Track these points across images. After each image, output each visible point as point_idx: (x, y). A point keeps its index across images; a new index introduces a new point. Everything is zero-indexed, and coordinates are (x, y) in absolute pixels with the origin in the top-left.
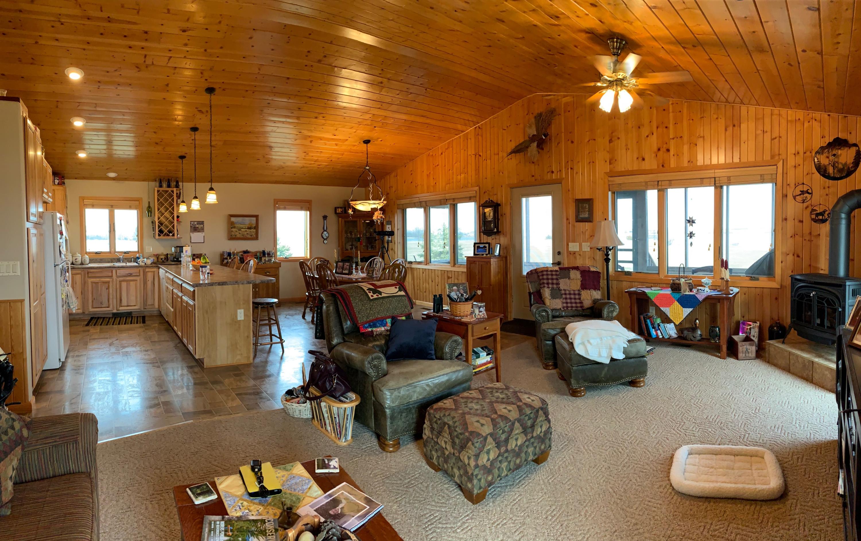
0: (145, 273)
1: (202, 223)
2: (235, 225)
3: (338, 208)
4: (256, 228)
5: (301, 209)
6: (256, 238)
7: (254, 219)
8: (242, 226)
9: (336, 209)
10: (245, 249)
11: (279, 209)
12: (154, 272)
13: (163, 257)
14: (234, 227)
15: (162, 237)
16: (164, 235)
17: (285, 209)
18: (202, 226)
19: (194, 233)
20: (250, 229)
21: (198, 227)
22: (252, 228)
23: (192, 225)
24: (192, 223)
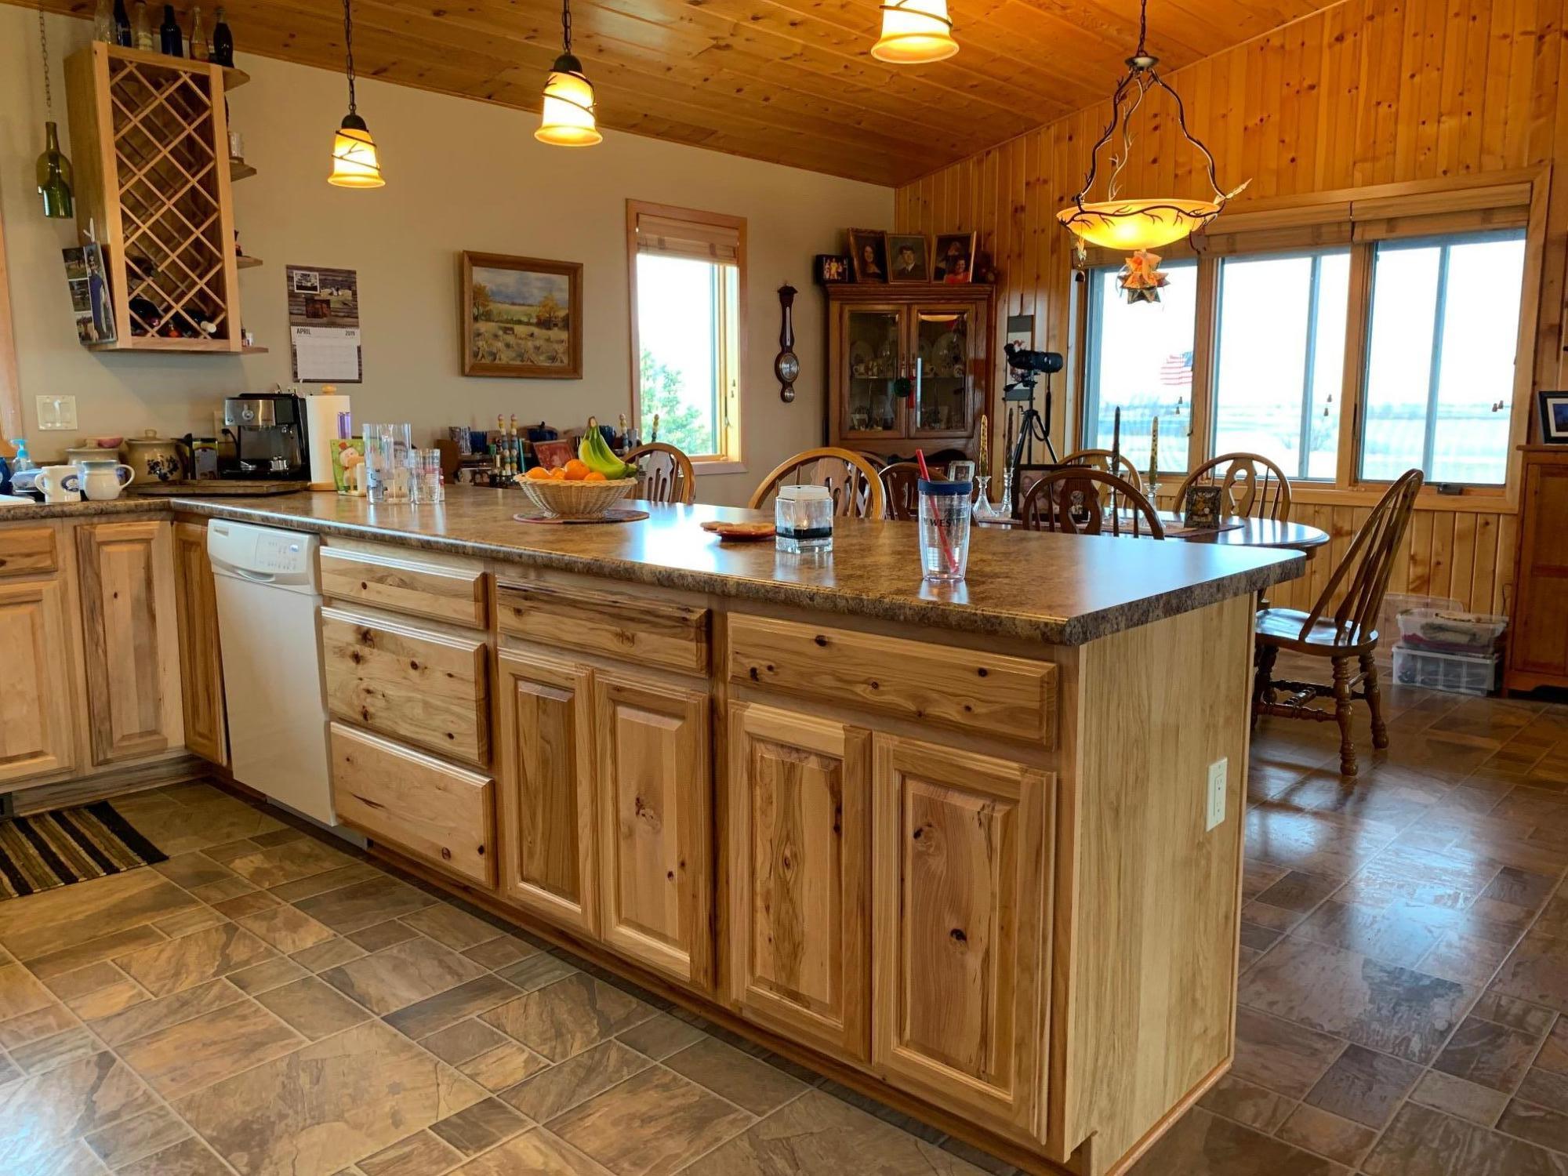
0: (87, 555)
1: (346, 280)
2: (492, 306)
3: (830, 258)
4: (572, 323)
5: (712, 254)
6: (573, 370)
7: (563, 281)
8: (517, 312)
9: (818, 263)
10: (532, 420)
11: (646, 247)
12: (148, 541)
13: (158, 455)
14: (488, 317)
15: (151, 340)
16: (164, 332)
17: (662, 248)
18: (346, 294)
19: (311, 329)
20: (549, 329)
21: (328, 302)
22: (556, 325)
23: (299, 288)
24: (297, 275)
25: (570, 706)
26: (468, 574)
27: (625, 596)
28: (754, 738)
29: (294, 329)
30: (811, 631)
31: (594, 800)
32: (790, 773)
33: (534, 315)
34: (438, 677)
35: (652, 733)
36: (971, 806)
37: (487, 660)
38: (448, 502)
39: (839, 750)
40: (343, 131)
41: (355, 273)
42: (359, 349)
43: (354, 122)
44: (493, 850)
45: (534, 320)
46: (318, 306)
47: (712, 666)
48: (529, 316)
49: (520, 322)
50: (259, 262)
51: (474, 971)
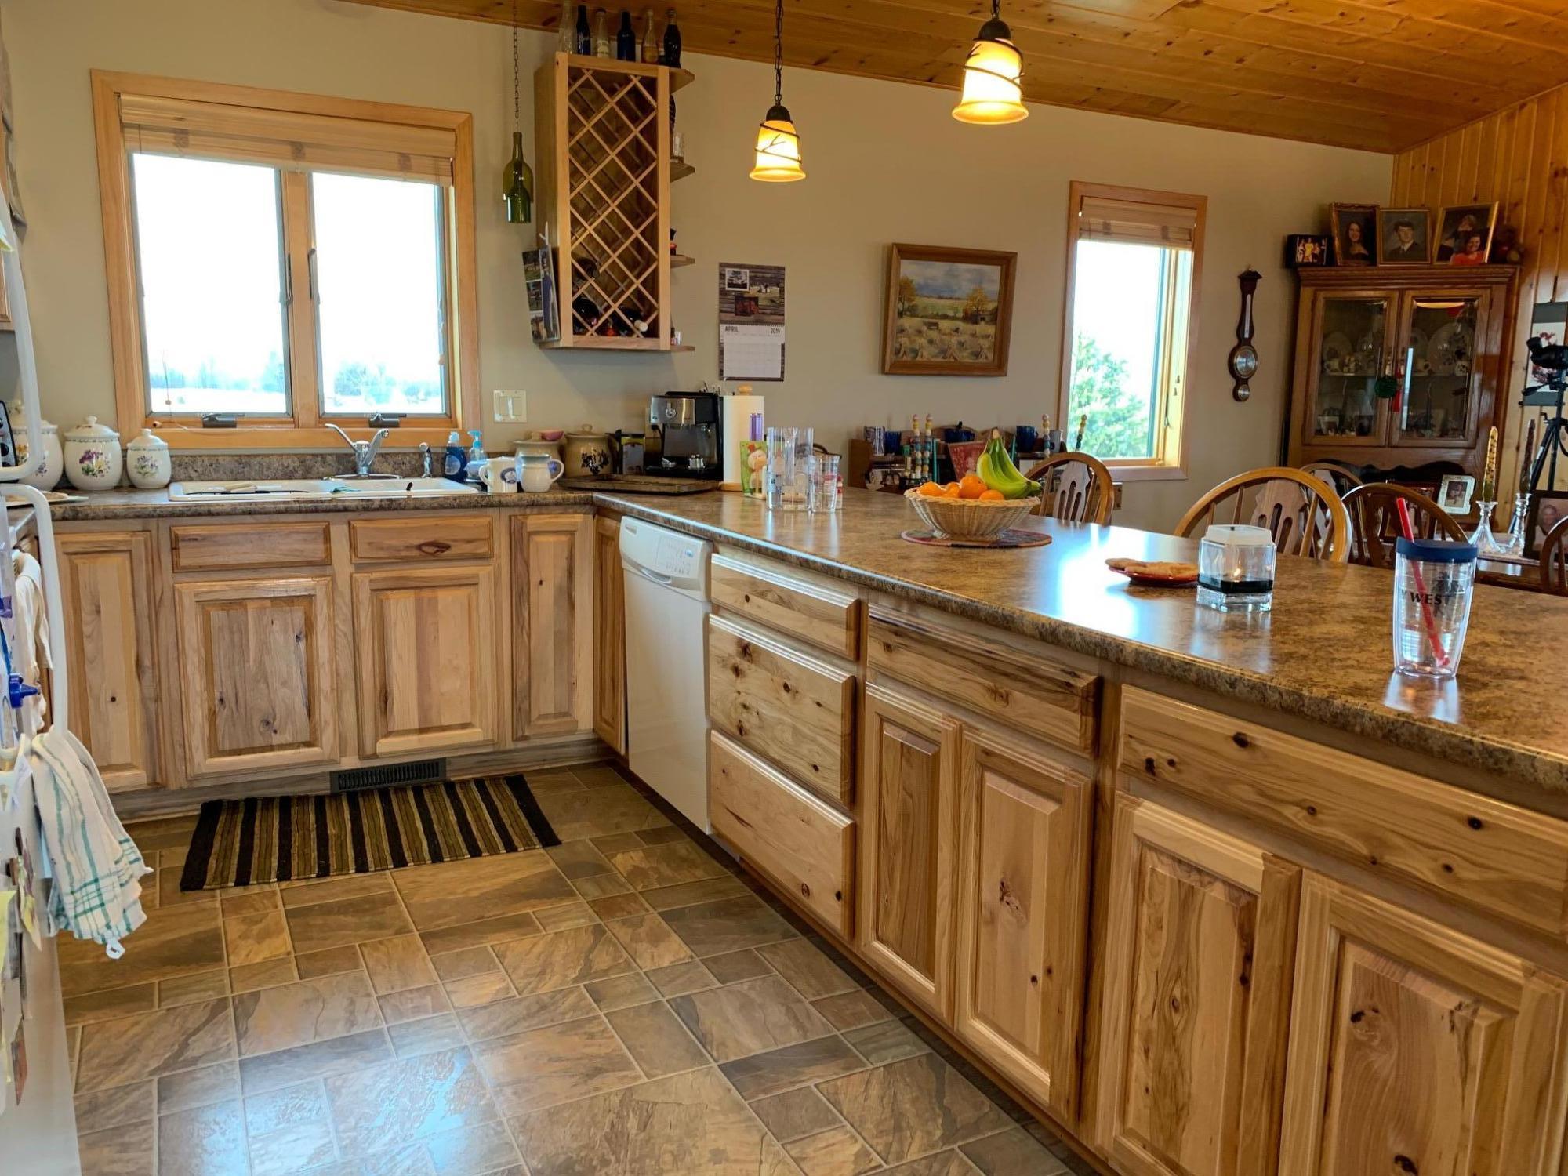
0: (519, 541)
1: (774, 276)
2: (918, 301)
3: (1307, 237)
4: (1001, 316)
5: (1164, 238)
6: (997, 366)
7: (994, 272)
8: (942, 304)
9: (1290, 245)
10: (949, 420)
11: (1089, 232)
12: (572, 533)
13: (592, 449)
14: (912, 312)
15: (591, 339)
16: (602, 331)
17: (1106, 232)
18: (774, 290)
19: (739, 327)
20: (975, 322)
21: (756, 299)
22: (983, 319)
23: (730, 285)
24: (728, 273)
25: (936, 758)
26: (842, 599)
27: (1002, 647)
28: (1143, 843)
29: (723, 327)
30: (1230, 725)
31: (956, 870)
32: (1187, 900)
33: (961, 309)
34: (808, 703)
35: (1023, 814)
36: (1442, 1000)
37: (855, 693)
38: (845, 512)
39: (1254, 884)
40: (767, 124)
41: (783, 269)
42: (783, 346)
43: (779, 113)
44: (850, 897)
45: (960, 315)
46: (746, 304)
47: (1099, 745)
48: (956, 310)
49: (945, 317)
50: (691, 261)
51: (820, 1028)
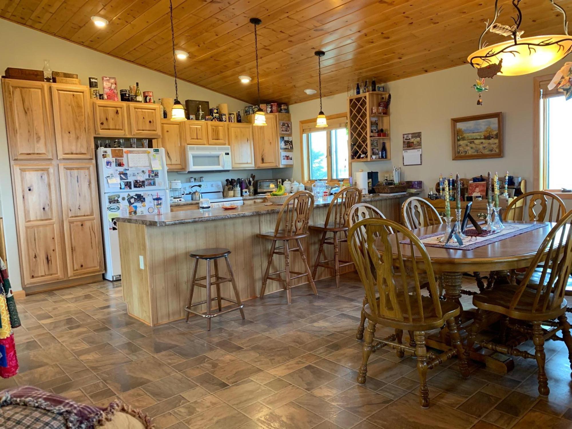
1: (418, 135)
2: (465, 135)
4: (500, 136)
6: (499, 154)
7: (495, 120)
8: (476, 135)
14: (462, 139)
18: (418, 139)
19: (408, 151)
20: (490, 139)
21: (413, 142)
23: (406, 140)
24: (405, 136)
29: (404, 151)
41: (421, 132)
42: (421, 155)
46: (411, 144)
48: (481, 136)
49: (477, 139)
